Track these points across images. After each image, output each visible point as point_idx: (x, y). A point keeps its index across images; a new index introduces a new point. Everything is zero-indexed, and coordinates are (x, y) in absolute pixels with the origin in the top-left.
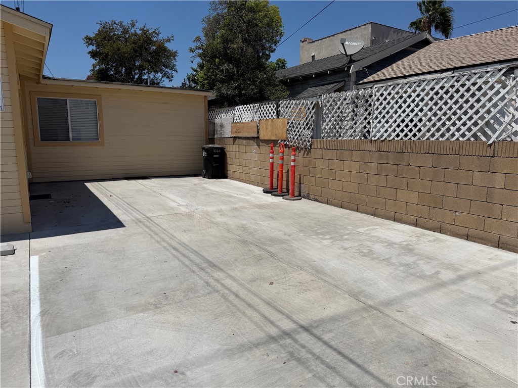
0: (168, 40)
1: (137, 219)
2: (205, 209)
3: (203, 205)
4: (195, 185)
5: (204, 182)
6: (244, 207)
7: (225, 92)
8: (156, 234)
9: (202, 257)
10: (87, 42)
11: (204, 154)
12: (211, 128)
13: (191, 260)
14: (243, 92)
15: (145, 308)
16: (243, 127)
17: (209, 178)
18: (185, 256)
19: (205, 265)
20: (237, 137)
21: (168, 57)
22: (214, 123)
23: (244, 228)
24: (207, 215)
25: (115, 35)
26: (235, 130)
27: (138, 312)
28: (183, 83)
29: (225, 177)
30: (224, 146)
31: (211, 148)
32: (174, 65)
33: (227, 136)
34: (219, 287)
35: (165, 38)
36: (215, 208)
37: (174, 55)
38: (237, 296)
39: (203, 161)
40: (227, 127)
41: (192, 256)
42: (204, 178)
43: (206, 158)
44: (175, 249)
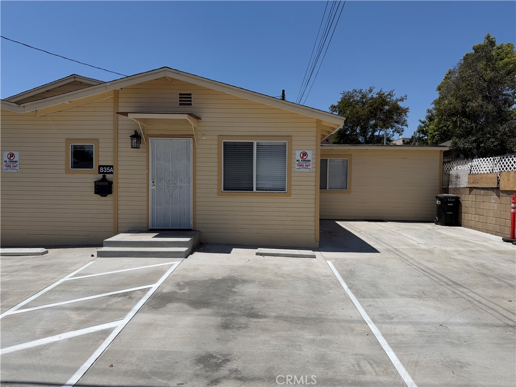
0: (402, 100)
1: (388, 249)
2: (443, 248)
3: (441, 246)
4: (429, 229)
5: (437, 228)
6: (482, 251)
7: (462, 146)
8: (406, 260)
9: (447, 278)
10: (332, 110)
11: (438, 202)
12: (446, 178)
13: (438, 279)
14: (482, 145)
15: (412, 296)
16: (482, 178)
17: (441, 225)
18: (432, 275)
19: (450, 283)
20: (474, 187)
21: (400, 114)
22: (449, 175)
23: (483, 266)
24: (446, 252)
25: (354, 101)
26: (472, 181)
27: (408, 297)
28: (412, 136)
29: (459, 225)
30: (459, 196)
31: (445, 197)
32: (405, 120)
33: (462, 186)
34: (464, 296)
35: (399, 98)
36: (452, 249)
37: (405, 111)
38: (480, 302)
39: (436, 209)
40: (463, 178)
41: (439, 277)
42: (437, 224)
43: (439, 207)
44: (423, 270)
